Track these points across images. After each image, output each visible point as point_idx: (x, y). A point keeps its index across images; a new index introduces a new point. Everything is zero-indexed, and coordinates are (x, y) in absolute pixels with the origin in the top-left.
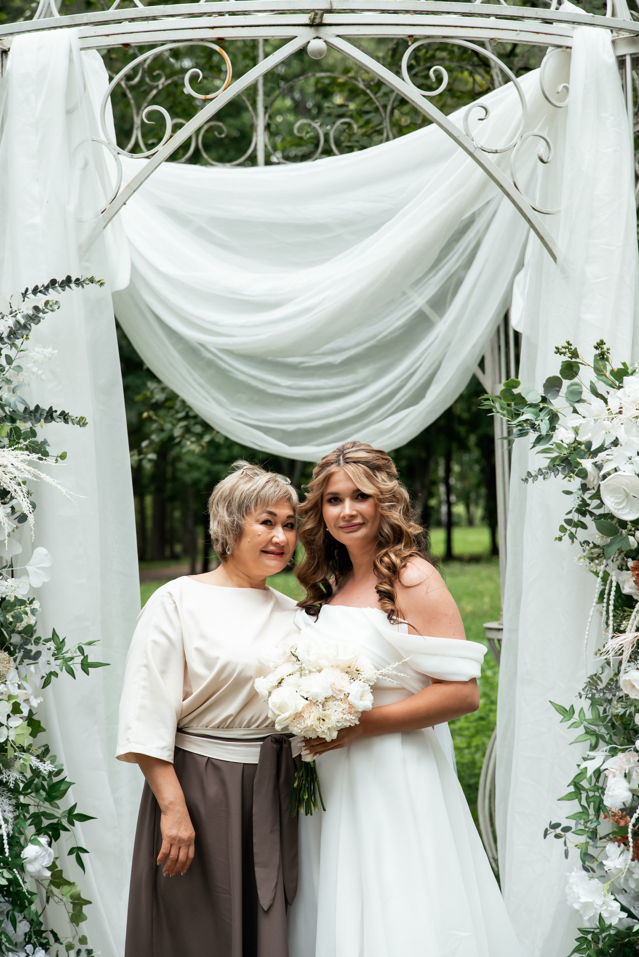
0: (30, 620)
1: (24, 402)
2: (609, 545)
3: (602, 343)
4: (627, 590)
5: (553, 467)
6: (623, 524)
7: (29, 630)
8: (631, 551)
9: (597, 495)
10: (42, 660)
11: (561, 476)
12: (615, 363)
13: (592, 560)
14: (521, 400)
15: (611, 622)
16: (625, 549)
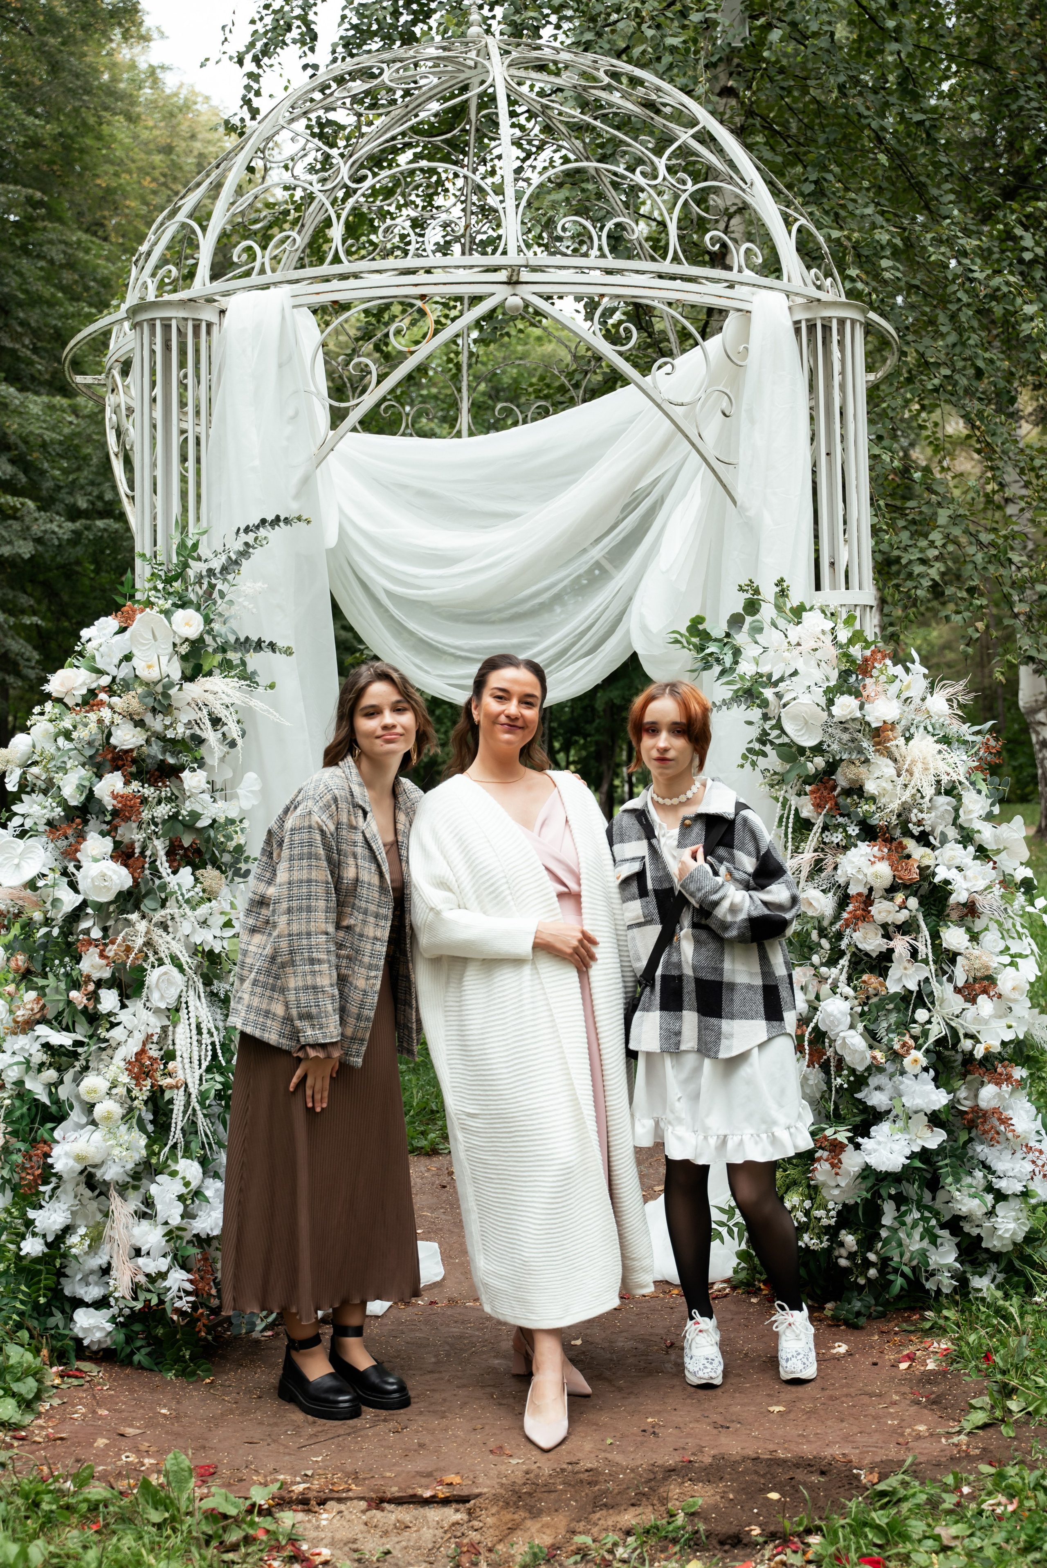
0: (239, 839)
1: (234, 632)
2: (788, 771)
3: (782, 580)
4: (805, 814)
5: (736, 698)
6: (802, 750)
7: (239, 849)
8: (808, 776)
9: (779, 726)
10: (251, 878)
11: (743, 707)
12: (794, 600)
13: (772, 786)
14: (706, 636)
15: (790, 844)
16: (803, 774)
